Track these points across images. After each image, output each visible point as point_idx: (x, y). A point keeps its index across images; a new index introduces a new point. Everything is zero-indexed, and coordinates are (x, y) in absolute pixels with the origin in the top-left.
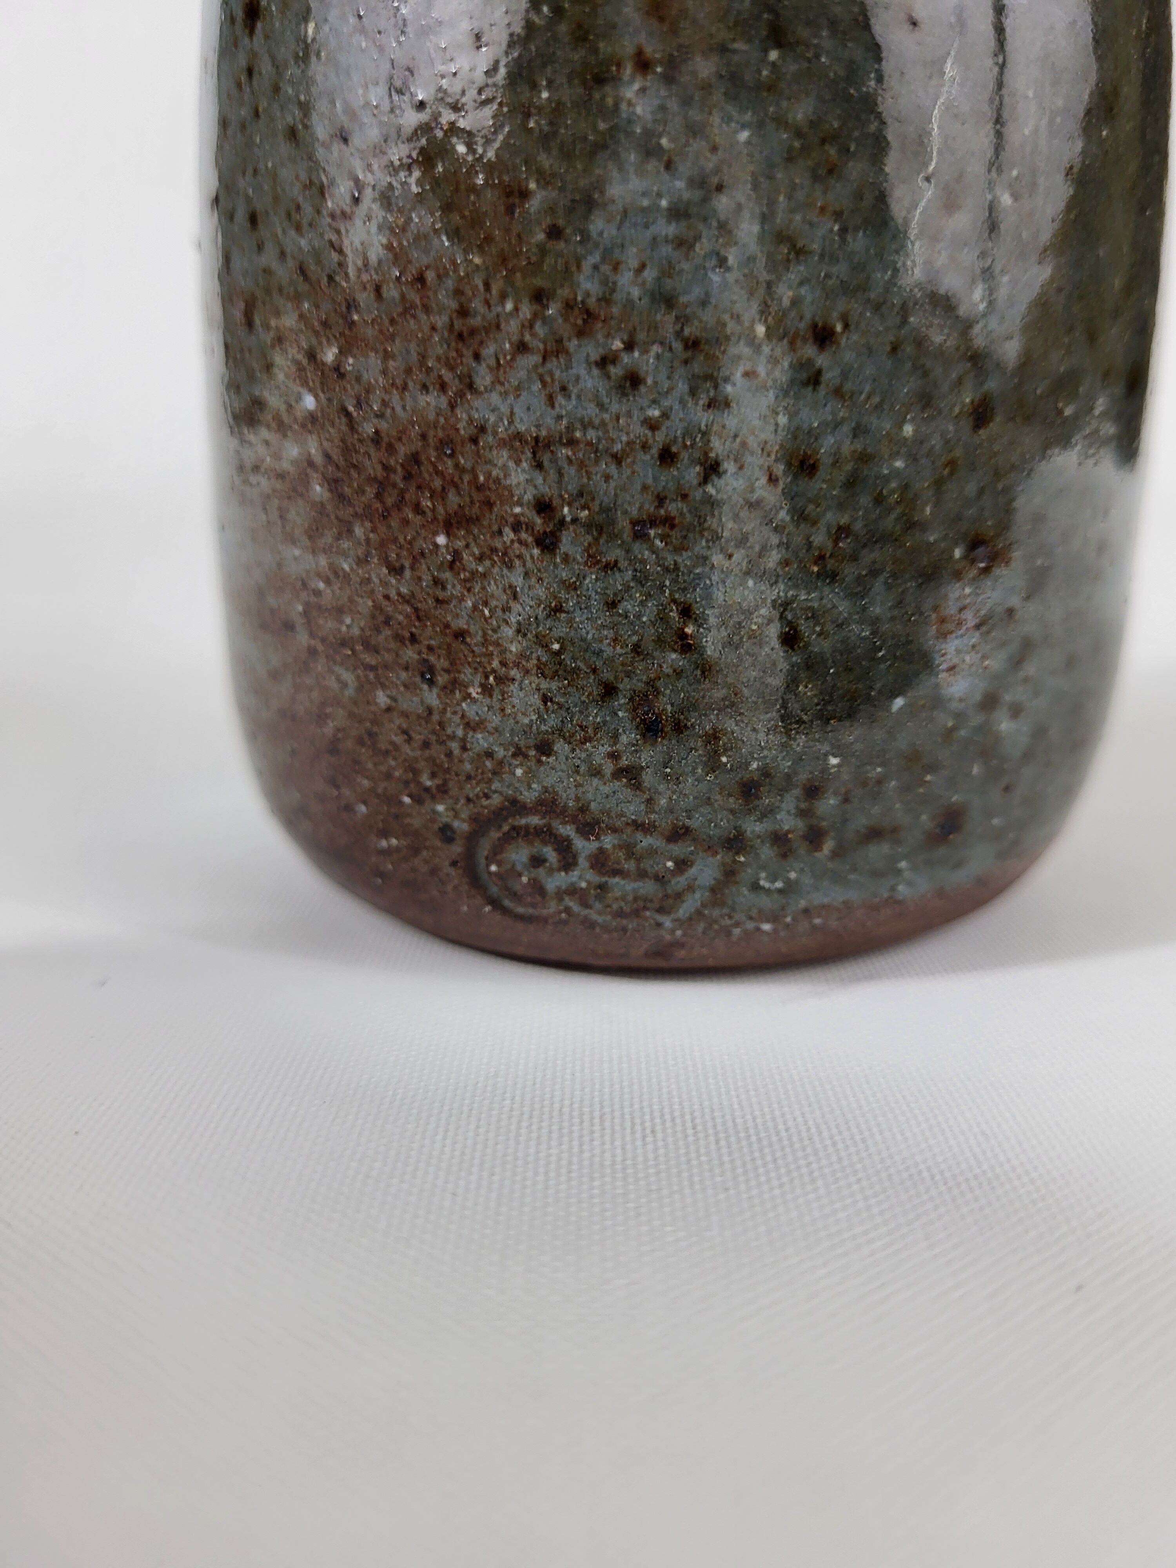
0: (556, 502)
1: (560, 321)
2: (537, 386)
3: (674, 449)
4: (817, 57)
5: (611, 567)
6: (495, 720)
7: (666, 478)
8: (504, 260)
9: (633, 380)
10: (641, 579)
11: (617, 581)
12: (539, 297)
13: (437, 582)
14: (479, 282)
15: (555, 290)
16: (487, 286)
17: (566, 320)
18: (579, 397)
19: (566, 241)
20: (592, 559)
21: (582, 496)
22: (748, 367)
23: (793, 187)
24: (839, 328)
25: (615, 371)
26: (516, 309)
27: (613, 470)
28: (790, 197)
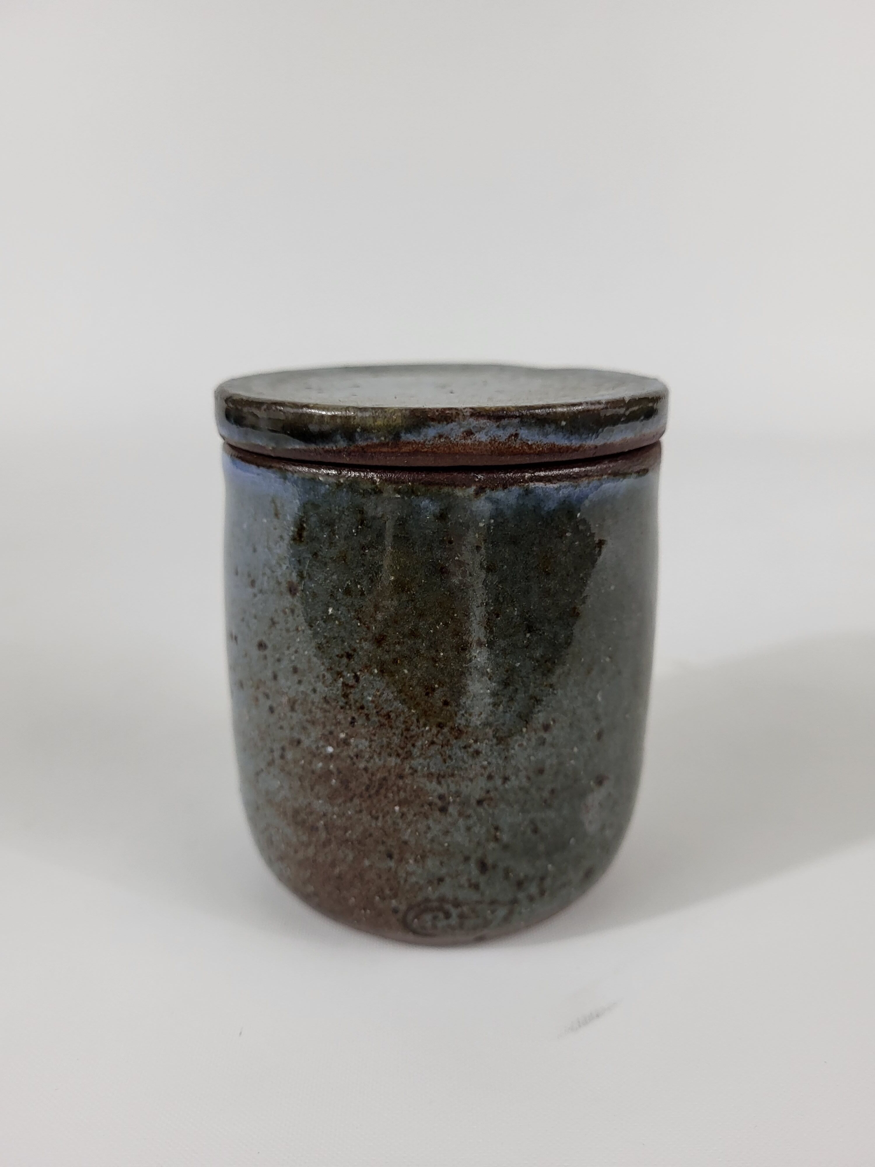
0: (446, 795)
1: (448, 733)
2: (439, 756)
3: (493, 774)
4: (544, 633)
5: (469, 817)
6: (420, 871)
7: (490, 785)
8: (425, 712)
9: (477, 753)
10: (480, 819)
11: (471, 822)
12: (440, 726)
13: (394, 823)
14: (414, 719)
15: (446, 723)
16: (418, 721)
17: (451, 733)
18: (456, 759)
19: (451, 706)
20: (460, 814)
21: (458, 794)
22: (520, 743)
23: (536, 679)
24: (552, 723)
25: (471, 750)
26: (430, 730)
27: (469, 783)
28: (534, 683)
